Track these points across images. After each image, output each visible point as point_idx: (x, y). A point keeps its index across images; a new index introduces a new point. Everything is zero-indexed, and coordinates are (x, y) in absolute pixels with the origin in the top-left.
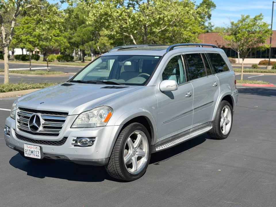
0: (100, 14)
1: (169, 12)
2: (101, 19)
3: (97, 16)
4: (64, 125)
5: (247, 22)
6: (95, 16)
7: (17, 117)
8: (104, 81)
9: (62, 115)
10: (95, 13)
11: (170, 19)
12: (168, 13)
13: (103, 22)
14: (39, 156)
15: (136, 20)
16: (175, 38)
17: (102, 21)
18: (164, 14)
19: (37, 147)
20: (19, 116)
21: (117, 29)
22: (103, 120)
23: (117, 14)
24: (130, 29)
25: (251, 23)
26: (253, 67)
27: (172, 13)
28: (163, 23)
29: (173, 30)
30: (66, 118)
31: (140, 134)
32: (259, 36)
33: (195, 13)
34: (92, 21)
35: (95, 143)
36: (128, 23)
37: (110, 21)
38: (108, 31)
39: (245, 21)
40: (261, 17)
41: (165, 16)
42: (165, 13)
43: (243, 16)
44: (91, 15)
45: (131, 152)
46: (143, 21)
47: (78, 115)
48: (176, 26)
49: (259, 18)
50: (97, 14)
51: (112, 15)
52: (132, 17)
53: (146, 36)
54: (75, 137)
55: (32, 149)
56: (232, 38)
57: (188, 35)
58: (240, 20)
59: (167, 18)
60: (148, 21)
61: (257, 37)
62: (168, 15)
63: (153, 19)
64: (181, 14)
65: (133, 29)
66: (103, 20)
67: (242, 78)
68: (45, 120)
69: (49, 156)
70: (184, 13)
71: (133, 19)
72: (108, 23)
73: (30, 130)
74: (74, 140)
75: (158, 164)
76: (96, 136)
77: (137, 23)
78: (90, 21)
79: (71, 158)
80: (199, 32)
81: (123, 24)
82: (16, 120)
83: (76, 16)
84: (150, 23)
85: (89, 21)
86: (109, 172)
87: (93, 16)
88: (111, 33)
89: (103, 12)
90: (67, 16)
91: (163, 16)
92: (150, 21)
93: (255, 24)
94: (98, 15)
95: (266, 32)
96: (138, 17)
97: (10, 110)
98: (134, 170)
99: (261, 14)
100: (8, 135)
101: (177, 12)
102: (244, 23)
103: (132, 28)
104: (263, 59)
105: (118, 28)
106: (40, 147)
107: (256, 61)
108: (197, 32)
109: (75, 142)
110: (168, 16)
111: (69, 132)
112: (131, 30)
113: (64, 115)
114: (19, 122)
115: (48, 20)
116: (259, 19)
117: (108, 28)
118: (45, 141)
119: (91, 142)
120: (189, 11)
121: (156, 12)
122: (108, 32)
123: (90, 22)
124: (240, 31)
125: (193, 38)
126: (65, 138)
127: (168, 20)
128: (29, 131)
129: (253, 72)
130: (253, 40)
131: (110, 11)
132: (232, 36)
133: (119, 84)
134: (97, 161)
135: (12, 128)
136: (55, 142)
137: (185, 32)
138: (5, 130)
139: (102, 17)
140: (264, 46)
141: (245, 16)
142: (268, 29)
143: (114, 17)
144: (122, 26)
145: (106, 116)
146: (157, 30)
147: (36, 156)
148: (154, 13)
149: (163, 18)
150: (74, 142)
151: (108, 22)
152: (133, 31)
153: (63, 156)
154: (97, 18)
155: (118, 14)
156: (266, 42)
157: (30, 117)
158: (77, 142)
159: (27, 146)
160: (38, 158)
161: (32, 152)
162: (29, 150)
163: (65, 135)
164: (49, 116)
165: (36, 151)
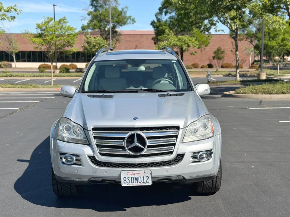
4: (178, 141)
7: (94, 140)
9: (169, 130)
14: (149, 182)
19: (145, 171)
20: (96, 138)
22: (210, 130)
26: (40, 72)
30: (178, 132)
32: (68, 40)
35: (213, 155)
40: (65, 20)
47: (187, 128)
49: (63, 21)
54: (192, 153)
55: (136, 176)
56: (41, 41)
61: (66, 40)
67: (52, 83)
73: (128, 152)
76: (213, 148)
79: (188, 177)
82: (94, 144)
93: (62, 27)
95: (74, 36)
100: (74, 166)
104: (42, 63)
106: (150, 170)
107: (35, 65)
109: (193, 158)
114: (99, 146)
116: (64, 23)
126: (181, 156)
128: (128, 154)
129: (44, 76)
135: (86, 156)
136: (167, 162)
138: (64, 160)
140: (72, 50)
147: (144, 182)
153: (177, 176)
156: (74, 46)
157: (125, 138)
158: (196, 157)
159: (127, 173)
160: (147, 184)
161: (136, 179)
162: (130, 178)
163: (180, 152)
164: (152, 133)
165: (143, 177)
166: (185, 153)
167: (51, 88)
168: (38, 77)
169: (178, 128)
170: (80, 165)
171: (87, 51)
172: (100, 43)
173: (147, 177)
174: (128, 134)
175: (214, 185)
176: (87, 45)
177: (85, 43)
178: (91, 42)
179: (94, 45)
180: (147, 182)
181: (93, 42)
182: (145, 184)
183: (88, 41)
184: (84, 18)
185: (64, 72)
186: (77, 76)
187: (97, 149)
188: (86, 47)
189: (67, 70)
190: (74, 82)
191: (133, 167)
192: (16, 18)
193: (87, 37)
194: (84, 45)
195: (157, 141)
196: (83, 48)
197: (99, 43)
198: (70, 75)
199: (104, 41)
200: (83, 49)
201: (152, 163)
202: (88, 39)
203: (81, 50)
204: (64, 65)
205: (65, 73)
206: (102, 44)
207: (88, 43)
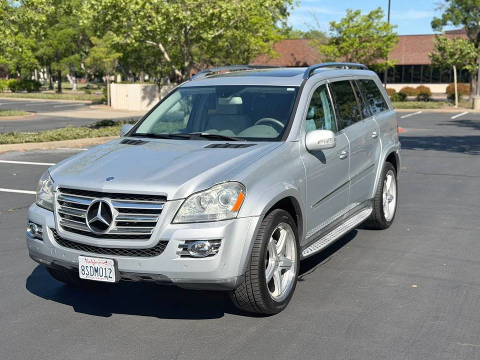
0: (105, 6)
1: (228, 4)
2: (106, 15)
3: (98, 9)
4: (160, 219)
5: (357, 22)
6: (95, 10)
7: (58, 207)
8: (203, 134)
9: (154, 200)
10: (96, 5)
11: (232, 16)
12: (228, 6)
13: (109, 22)
14: (111, 278)
15: (172, 18)
16: (233, 50)
17: (107, 19)
18: (220, 7)
19: (107, 260)
20: (61, 203)
21: (136, 34)
22: (230, 207)
23: (135, 7)
24: (161, 33)
25: (364, 24)
27: (234, 6)
28: (219, 23)
29: (233, 35)
30: (163, 206)
31: (284, 228)
32: (378, 46)
33: (274, 6)
34: (90, 18)
35: (221, 249)
36: (156, 23)
37: (121, 19)
38: (121, 37)
39: (353, 21)
40: (380, 14)
41: (223, 10)
42: (222, 5)
43: (349, 11)
44: (87, 9)
45: (273, 262)
46: (183, 20)
47: (184, 200)
48: (236, 28)
49: (376, 15)
50: (98, 7)
51: (127, 8)
52: (165, 11)
53: (187, 47)
54: (183, 241)
55: (96, 266)
56: (334, 50)
57: (257, 44)
58: (345, 19)
59: (226, 14)
60: (193, 20)
61: (375, 47)
62: (227, 9)
63: (201, 16)
64: (249, 7)
65: (166, 34)
66: (109, 16)
68: (120, 210)
69: (129, 277)
70: (256, 6)
71: (165, 17)
72: (118, 23)
73: (89, 229)
74: (180, 246)
75: (302, 280)
76: (223, 238)
77: (173, 22)
78: (85, 19)
79: (174, 279)
80: (275, 39)
81: (146, 25)
82: (57, 211)
83: (67, 10)
84: (197, 23)
85: (83, 18)
86: (237, 300)
87: (92, 11)
88: (125, 41)
89: (109, 2)
90: (52, 9)
91: (220, 11)
92: (196, 19)
93: (370, 25)
94: (100, 8)
95: (389, 39)
96: (175, 13)
97: (35, 193)
98: (278, 295)
99: (380, 8)
100: (37, 240)
101: (242, 3)
102: (351, 24)
103: (164, 33)
105: (138, 32)
106: (114, 260)
108: (273, 39)
109: (183, 249)
110: (228, 11)
111: (171, 232)
112: (163, 35)
113: (158, 201)
114: (62, 215)
115: (16, 18)
116: (377, 17)
117: (118, 31)
118: (113, 249)
119: (213, 248)
120: (263, 2)
121: (207, 4)
122: (121, 40)
123: (85, 22)
124: (345, 37)
125: (266, 50)
126: (163, 244)
127: (229, 19)
128: (89, 231)
130: (368, 52)
131: (124, 2)
132: (332, 46)
133: (234, 139)
134: (224, 282)
135: (47, 227)
136: (143, 251)
137: (252, 40)
138: (29, 230)
139: (107, 11)
141: (353, 12)
142: (394, 33)
143: (131, 11)
144: (144, 28)
145: (234, 199)
146: (209, 36)
148: (203, 5)
149: (218, 14)
150: (181, 249)
151: (117, 21)
152: (166, 37)
153: (159, 275)
154: (98, 13)
155: (138, 7)
156: (388, 56)
157: (88, 206)
158: (187, 249)
159: (85, 259)
160: (109, 280)
161: (96, 271)
162: (89, 268)
163: (163, 237)
164: (128, 202)
165: (105, 269)
166: (170, 239)
169: (164, 198)
170: (41, 239)
171: (438, 63)
172: (463, 48)
173: (110, 270)
176: (438, 54)
177: (435, 50)
178: (446, 47)
179: (450, 52)
180: (109, 277)
181: (449, 47)
182: (107, 279)
183: (440, 46)
184: (440, 6)
185: (396, 101)
186: (414, 107)
187: (59, 219)
188: (437, 57)
189: (401, 97)
190: (402, 117)
191: (96, 252)
193: (439, 40)
194: (433, 54)
195: (129, 216)
196: (432, 58)
197: (461, 50)
198: (403, 106)
199: (469, 45)
200: (432, 60)
201: (121, 250)
202: (441, 42)
204: (407, 88)
205: (399, 101)
206: (466, 51)
207: (441, 49)
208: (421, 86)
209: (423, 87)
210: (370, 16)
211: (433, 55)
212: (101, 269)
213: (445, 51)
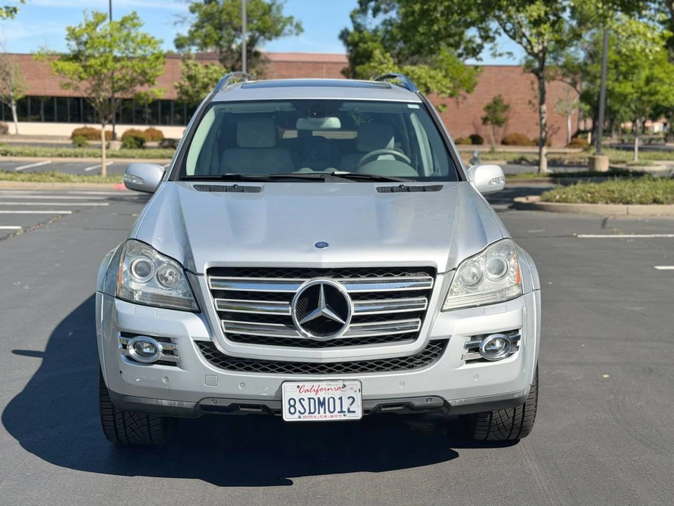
4: (432, 305)
7: (212, 301)
9: (410, 276)
14: (354, 412)
19: (346, 383)
20: (217, 294)
25: (117, 34)
26: (76, 145)
30: (431, 283)
35: (521, 343)
40: (136, 21)
47: (454, 272)
49: (131, 22)
54: (468, 337)
55: (321, 395)
61: (139, 69)
67: (104, 172)
68: (354, 296)
73: (303, 333)
74: (466, 346)
76: (520, 326)
82: (211, 310)
93: (127, 37)
95: (158, 58)
100: (158, 367)
104: (80, 126)
106: (360, 381)
107: (65, 130)
116: (133, 26)
126: (439, 344)
128: (302, 337)
129: (85, 155)
132: (70, 63)
135: (191, 340)
136: (402, 361)
138: (133, 351)
140: (152, 92)
147: (342, 411)
150: (467, 351)
153: (428, 397)
156: (156, 83)
157: (293, 294)
158: (478, 348)
159: (298, 387)
160: (349, 417)
161: (322, 404)
162: (307, 401)
163: (437, 334)
164: (365, 282)
165: (341, 399)
166: (451, 336)
167: (101, 182)
168: (70, 156)
169: (431, 271)
170: (174, 364)
171: (187, 98)
173: (351, 400)
174: (303, 285)
175: (518, 422)
176: (186, 84)
177: (182, 78)
178: (198, 76)
179: (203, 83)
180: (349, 411)
181: (202, 76)
182: (344, 415)
183: (190, 73)
184: (181, 19)
185: (131, 147)
186: (163, 157)
187: (219, 324)
188: (186, 88)
189: (139, 143)
191: (313, 372)
192: (18, 12)
193: (187, 65)
194: (180, 83)
195: (376, 304)
196: (179, 90)
198: (147, 155)
199: (227, 74)
200: (178, 93)
201: (363, 363)
202: (190, 68)
203: (174, 95)
204: (132, 131)
205: (135, 148)
207: (190, 78)
208: (151, 129)
209: (154, 130)
210: (122, 24)
211: (181, 87)
212: (331, 400)
213: (196, 82)
